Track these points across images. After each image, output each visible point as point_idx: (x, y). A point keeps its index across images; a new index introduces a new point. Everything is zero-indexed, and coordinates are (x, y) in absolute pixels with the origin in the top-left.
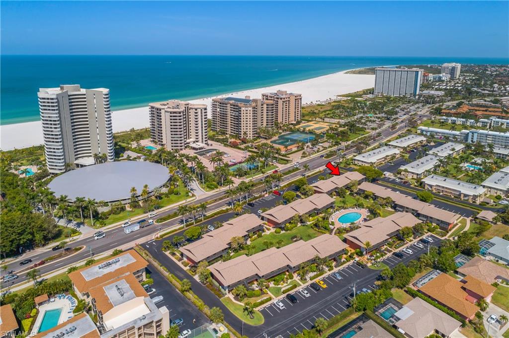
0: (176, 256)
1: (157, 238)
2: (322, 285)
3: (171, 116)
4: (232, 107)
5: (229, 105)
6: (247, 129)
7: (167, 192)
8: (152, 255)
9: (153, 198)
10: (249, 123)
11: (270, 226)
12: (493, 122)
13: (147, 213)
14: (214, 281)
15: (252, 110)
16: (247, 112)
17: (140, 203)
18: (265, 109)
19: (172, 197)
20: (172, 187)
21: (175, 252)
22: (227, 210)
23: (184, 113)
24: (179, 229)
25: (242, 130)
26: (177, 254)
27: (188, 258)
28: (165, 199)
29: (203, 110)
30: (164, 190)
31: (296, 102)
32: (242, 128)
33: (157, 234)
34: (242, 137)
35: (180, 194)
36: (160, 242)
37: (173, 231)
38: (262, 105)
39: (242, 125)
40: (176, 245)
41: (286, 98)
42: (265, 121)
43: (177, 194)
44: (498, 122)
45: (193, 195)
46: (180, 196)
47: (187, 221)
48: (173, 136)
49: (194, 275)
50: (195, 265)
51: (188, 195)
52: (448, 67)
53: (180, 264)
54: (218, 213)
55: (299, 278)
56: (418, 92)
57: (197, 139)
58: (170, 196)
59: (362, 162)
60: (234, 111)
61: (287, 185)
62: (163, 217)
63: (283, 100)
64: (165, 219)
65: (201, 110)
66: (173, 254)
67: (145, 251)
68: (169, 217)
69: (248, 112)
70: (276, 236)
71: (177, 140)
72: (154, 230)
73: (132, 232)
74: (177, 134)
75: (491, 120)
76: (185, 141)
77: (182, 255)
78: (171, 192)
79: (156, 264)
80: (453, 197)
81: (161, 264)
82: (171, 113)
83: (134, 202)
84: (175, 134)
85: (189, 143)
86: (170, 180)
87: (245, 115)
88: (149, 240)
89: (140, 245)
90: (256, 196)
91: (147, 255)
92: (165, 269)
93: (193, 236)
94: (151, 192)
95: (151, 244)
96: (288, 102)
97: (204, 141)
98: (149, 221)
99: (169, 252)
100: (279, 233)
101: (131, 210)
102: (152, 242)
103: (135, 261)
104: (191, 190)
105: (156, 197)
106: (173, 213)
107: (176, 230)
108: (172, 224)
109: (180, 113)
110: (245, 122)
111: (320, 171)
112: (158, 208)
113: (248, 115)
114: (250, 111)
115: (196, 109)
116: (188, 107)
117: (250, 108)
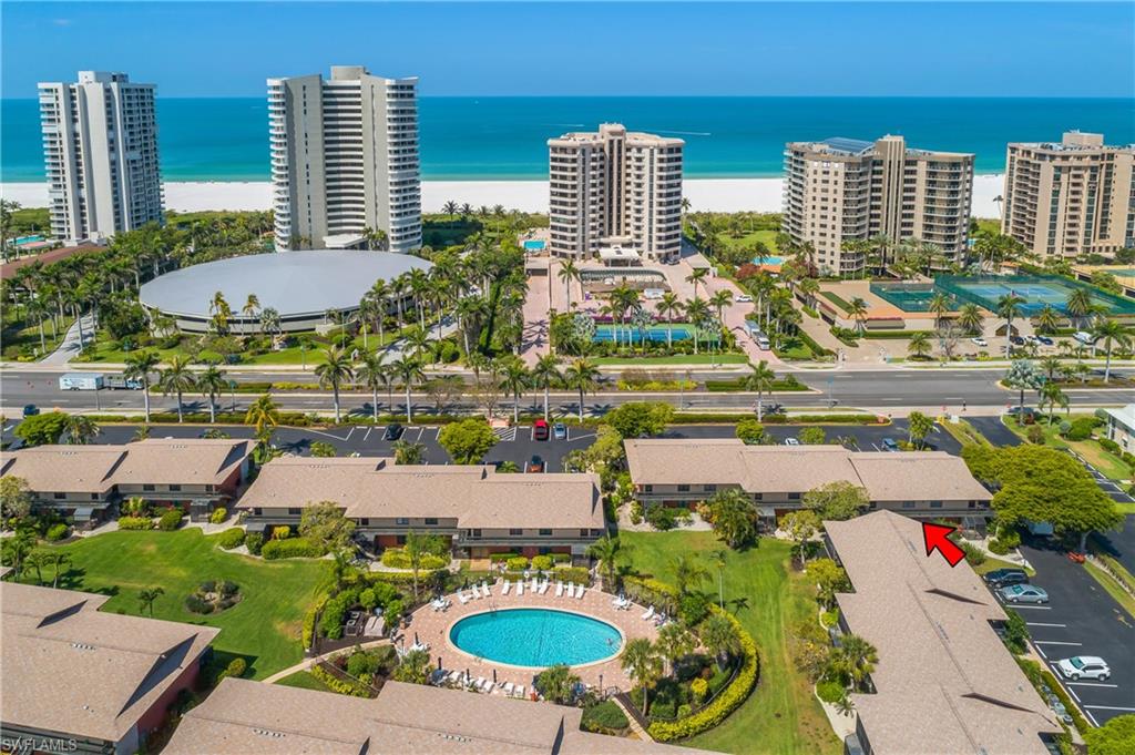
6: (822, 235)
10: (830, 217)
15: (841, 171)
16: (826, 177)
25: (807, 238)
29: (656, 151)
32: (808, 229)
42: (919, 222)
48: (557, 216)
57: (638, 236)
63: (1057, 162)
65: (652, 151)
69: (831, 178)
71: (566, 230)
84: (561, 212)
85: (608, 244)
87: (819, 186)
97: (654, 247)
110: (818, 212)
114: (836, 174)
115: (639, 150)
116: (620, 142)
117: (837, 165)
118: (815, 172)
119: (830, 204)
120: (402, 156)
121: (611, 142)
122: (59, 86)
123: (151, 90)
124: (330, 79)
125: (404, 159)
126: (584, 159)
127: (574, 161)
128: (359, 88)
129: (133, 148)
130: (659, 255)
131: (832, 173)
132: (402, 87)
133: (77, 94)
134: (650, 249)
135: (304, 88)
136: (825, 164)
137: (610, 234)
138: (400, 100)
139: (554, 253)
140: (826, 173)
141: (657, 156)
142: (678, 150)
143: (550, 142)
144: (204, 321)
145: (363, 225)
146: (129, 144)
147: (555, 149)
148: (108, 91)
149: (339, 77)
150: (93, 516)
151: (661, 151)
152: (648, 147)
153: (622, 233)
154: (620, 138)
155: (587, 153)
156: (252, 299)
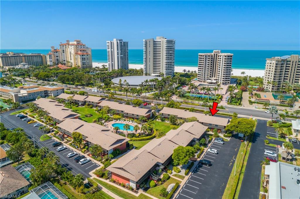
115: (220, 56)
116: (217, 54)
117: (274, 61)
118: (268, 63)
119: (271, 72)
120: (168, 56)
121: (214, 54)
122: (109, 41)
123: (127, 43)
124: (156, 39)
125: (169, 57)
126: (206, 58)
127: (203, 58)
128: (160, 41)
129: (122, 54)
130: (223, 83)
131: (272, 64)
132: (169, 41)
133: (112, 43)
134: (221, 81)
135: (150, 41)
136: (270, 61)
137: (213, 77)
138: (168, 44)
139: (198, 80)
140: (271, 63)
141: (224, 58)
142: (231, 57)
143: (199, 54)
144: (118, 84)
145: (160, 72)
146: (121, 53)
147: (200, 56)
148: (117, 42)
149: (158, 39)
150: (81, 104)
151: (225, 57)
152: (222, 55)
153: (216, 77)
154: (217, 53)
155: (207, 57)
156: (125, 80)
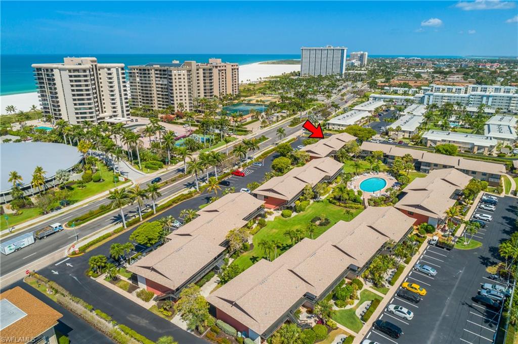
0: (121, 283)
1: (74, 253)
2: (419, 291)
3: (71, 76)
4: (158, 72)
5: (153, 70)
6: (181, 100)
7: (81, 179)
8: (67, 289)
9: (57, 189)
10: (183, 93)
11: (270, 209)
12: (434, 88)
13: (47, 213)
14: (220, 322)
15: (186, 74)
16: (180, 77)
17: (33, 199)
18: (201, 75)
19: (91, 185)
20: (89, 172)
21: (118, 275)
22: (190, 193)
23: (92, 73)
24: (115, 232)
25: (175, 102)
26: (122, 278)
27: (149, 283)
28: (78, 190)
29: (120, 69)
30: (75, 177)
31: (233, 72)
32: (175, 98)
33: (73, 246)
34: (176, 111)
35: (104, 180)
36: (81, 260)
37: (104, 238)
38: (198, 70)
39: (175, 95)
40: (116, 261)
41: (223, 66)
42: (202, 91)
43: (99, 181)
44: (440, 88)
45: (127, 180)
46: (103, 183)
47: (127, 217)
48: (78, 107)
49: (171, 316)
50: (168, 296)
51: (118, 181)
52: (357, 55)
53: (133, 297)
54: (178, 199)
55: (370, 284)
56: (344, 71)
57: (115, 112)
58: (86, 184)
59: (339, 125)
60: (161, 78)
61: (262, 155)
62: (80, 215)
63: (219, 68)
64: (84, 219)
65: (117, 70)
66: (115, 280)
67: (51, 283)
68: (92, 215)
69: (182, 77)
70: (286, 221)
71: (85, 113)
72: (66, 240)
73: (18, 249)
74: (83, 104)
75: (433, 87)
76: (97, 115)
77: (134, 278)
78: (88, 179)
79: (79, 307)
80: (463, 152)
81: (91, 307)
82: (70, 71)
83: (19, 198)
84: (80, 104)
85: (104, 118)
86: (83, 161)
87: (177, 80)
88: (58, 259)
89: (40, 272)
90: (226, 172)
91: (57, 292)
92: (104, 315)
93: (150, 240)
94: (51, 180)
95: (62, 268)
96: (224, 72)
97: (125, 115)
98: (54, 226)
99: (103, 276)
100: (290, 216)
101: (14, 212)
102: (65, 263)
103: (25, 315)
104: (122, 173)
105: (62, 188)
106: (98, 208)
107: (109, 235)
108: (99, 225)
109: (85, 71)
110: (178, 91)
111: (294, 139)
112: (68, 204)
113: (182, 80)
114: (184, 75)
115: (109, 69)
117: (184, 71)
121: (93, 66)
131: (182, 75)
136: (179, 71)
141: (120, 71)
152: (115, 67)
154: (95, 63)
